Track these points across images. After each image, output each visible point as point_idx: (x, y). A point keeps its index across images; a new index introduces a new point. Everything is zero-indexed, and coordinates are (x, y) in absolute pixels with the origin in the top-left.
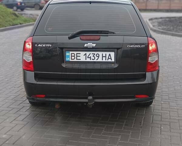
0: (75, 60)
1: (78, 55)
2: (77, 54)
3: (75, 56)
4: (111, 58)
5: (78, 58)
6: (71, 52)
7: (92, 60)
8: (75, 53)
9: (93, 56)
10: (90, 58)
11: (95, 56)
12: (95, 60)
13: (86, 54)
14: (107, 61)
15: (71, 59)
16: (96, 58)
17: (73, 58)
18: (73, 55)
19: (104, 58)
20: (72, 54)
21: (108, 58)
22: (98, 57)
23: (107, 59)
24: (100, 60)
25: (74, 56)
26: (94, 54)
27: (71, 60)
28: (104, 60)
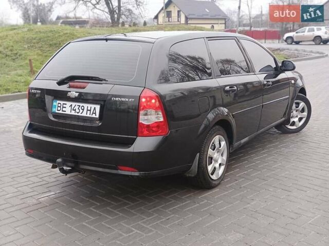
0: (61, 112)
1: (64, 106)
2: (63, 104)
3: (62, 107)
4: (95, 113)
5: (64, 109)
6: (58, 102)
7: (76, 114)
8: (62, 102)
9: (78, 109)
10: (75, 110)
11: (80, 108)
12: (79, 114)
13: (71, 105)
14: (91, 116)
15: (58, 110)
16: (81, 111)
17: (59, 109)
18: (59, 105)
19: (89, 112)
20: (59, 103)
21: (93, 113)
22: (83, 110)
23: (91, 114)
24: (84, 114)
25: (60, 107)
26: (80, 106)
27: (57, 112)
28: (88, 115)
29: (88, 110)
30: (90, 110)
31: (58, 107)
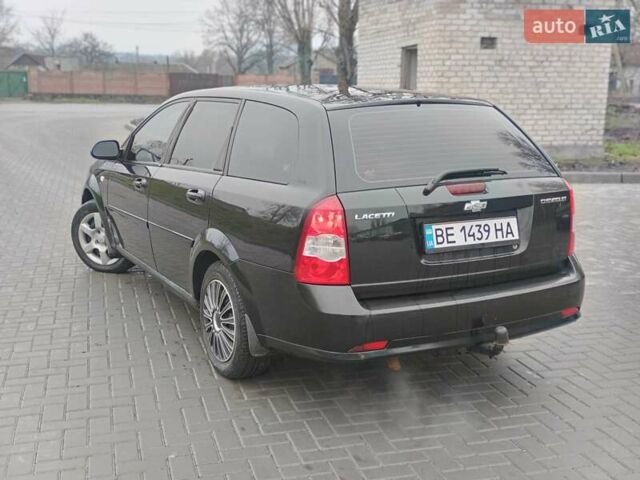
0: (445, 245)
1: (449, 232)
2: (447, 229)
3: (445, 235)
4: (512, 233)
5: (451, 238)
6: (434, 227)
7: (477, 242)
8: (443, 226)
9: (479, 231)
10: (473, 235)
11: (482, 230)
12: (483, 241)
13: (464, 228)
14: (505, 239)
15: (438, 243)
16: (485, 234)
17: (440, 239)
18: (439, 233)
19: (499, 233)
20: (436, 230)
21: (508, 233)
22: (488, 231)
23: (505, 234)
24: (492, 239)
25: (442, 236)
26: (480, 226)
27: (436, 246)
28: (500, 239)
29: (496, 230)
30: (501, 230)
31: (437, 236)
